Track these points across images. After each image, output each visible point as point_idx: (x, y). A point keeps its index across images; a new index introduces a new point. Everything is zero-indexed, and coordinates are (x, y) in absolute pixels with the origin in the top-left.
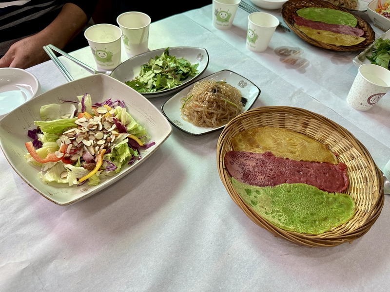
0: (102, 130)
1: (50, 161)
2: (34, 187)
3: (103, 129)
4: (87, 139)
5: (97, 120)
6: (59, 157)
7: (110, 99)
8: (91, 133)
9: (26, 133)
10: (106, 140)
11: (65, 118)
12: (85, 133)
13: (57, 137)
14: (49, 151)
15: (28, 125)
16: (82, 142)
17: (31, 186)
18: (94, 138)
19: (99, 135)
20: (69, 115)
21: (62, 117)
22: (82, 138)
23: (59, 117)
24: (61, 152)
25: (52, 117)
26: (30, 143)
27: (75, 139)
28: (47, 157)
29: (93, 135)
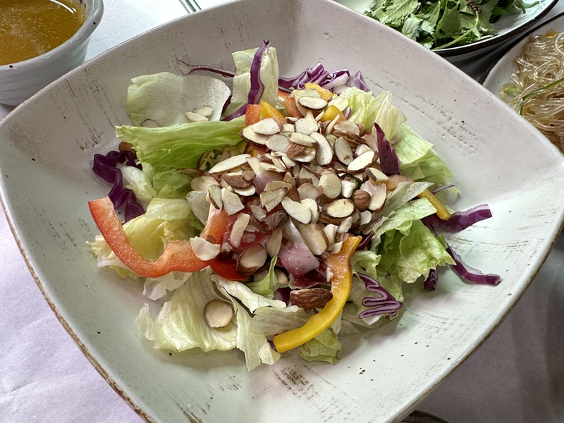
0: (331, 165)
1: (173, 269)
2: (133, 399)
3: (335, 158)
4: (294, 194)
5: (307, 129)
6: (205, 257)
7: (321, 67)
8: (303, 175)
9: (87, 164)
10: (351, 199)
11: (199, 118)
12: (283, 174)
13: (186, 181)
14: (167, 232)
15: (93, 137)
16: (279, 207)
17: (120, 393)
18: (315, 194)
19: (326, 180)
20: (207, 111)
21: (191, 115)
22: (282, 193)
23: (181, 117)
24: (211, 239)
25: (159, 114)
26: (105, 203)
27: (256, 195)
28: (165, 256)
29: (309, 181)
